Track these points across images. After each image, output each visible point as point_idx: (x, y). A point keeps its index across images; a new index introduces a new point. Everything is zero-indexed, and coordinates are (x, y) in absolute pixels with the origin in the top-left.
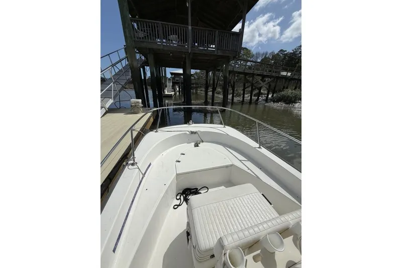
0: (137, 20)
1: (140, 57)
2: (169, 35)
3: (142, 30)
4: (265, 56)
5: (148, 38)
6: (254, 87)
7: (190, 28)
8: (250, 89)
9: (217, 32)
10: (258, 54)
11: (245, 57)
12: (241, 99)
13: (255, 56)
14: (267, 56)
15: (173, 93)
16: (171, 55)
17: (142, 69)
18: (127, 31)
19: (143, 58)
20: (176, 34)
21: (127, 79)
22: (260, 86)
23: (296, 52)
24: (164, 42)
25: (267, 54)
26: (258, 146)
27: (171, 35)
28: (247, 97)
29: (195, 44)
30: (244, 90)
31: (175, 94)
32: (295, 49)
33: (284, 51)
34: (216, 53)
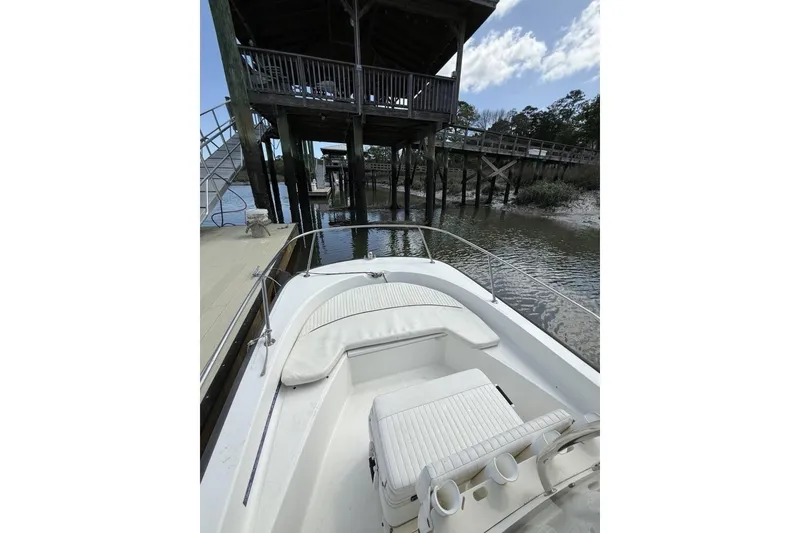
0: (252, 51)
1: (261, 123)
2: (318, 82)
3: (262, 70)
4: (500, 119)
5: (276, 88)
6: (482, 178)
7: (359, 67)
8: (475, 180)
9: (411, 76)
10: (487, 114)
11: (463, 119)
12: (460, 200)
13: (482, 116)
14: (503, 118)
15: (328, 190)
16: (323, 118)
17: (264, 145)
18: (233, 72)
19: (266, 122)
20: (332, 80)
21: (236, 166)
22: (493, 175)
23: (555, 110)
24: (308, 95)
25: (502, 113)
26: (492, 299)
27: (322, 80)
28: (470, 196)
29: (368, 98)
30: (464, 183)
31: (332, 191)
32: (552, 106)
33: (534, 109)
34: (410, 116)
